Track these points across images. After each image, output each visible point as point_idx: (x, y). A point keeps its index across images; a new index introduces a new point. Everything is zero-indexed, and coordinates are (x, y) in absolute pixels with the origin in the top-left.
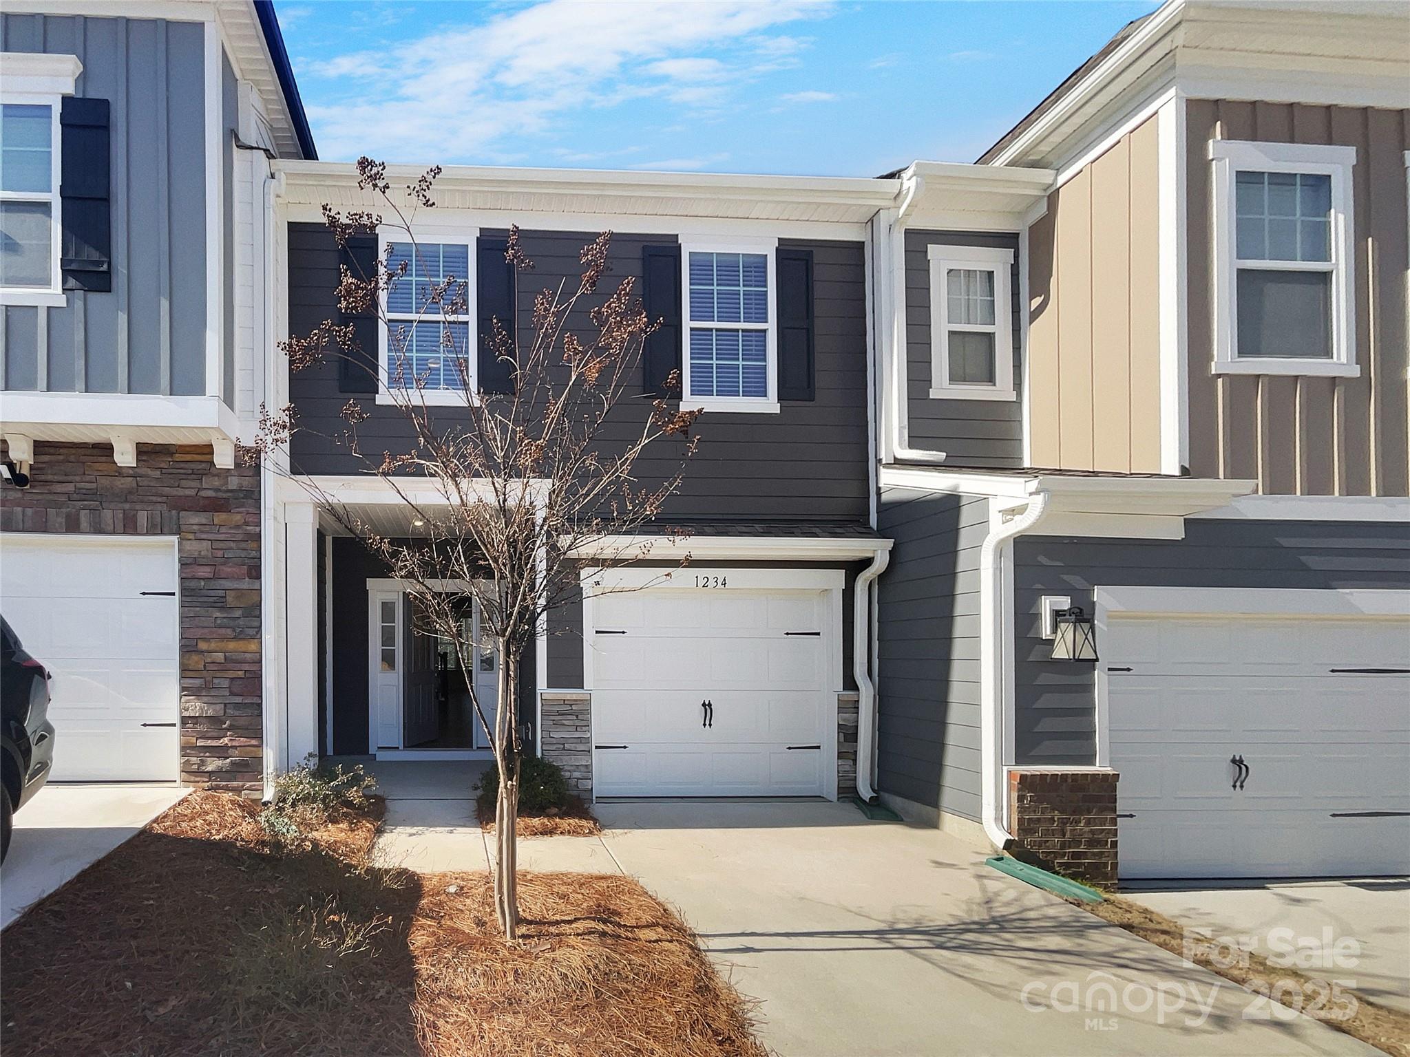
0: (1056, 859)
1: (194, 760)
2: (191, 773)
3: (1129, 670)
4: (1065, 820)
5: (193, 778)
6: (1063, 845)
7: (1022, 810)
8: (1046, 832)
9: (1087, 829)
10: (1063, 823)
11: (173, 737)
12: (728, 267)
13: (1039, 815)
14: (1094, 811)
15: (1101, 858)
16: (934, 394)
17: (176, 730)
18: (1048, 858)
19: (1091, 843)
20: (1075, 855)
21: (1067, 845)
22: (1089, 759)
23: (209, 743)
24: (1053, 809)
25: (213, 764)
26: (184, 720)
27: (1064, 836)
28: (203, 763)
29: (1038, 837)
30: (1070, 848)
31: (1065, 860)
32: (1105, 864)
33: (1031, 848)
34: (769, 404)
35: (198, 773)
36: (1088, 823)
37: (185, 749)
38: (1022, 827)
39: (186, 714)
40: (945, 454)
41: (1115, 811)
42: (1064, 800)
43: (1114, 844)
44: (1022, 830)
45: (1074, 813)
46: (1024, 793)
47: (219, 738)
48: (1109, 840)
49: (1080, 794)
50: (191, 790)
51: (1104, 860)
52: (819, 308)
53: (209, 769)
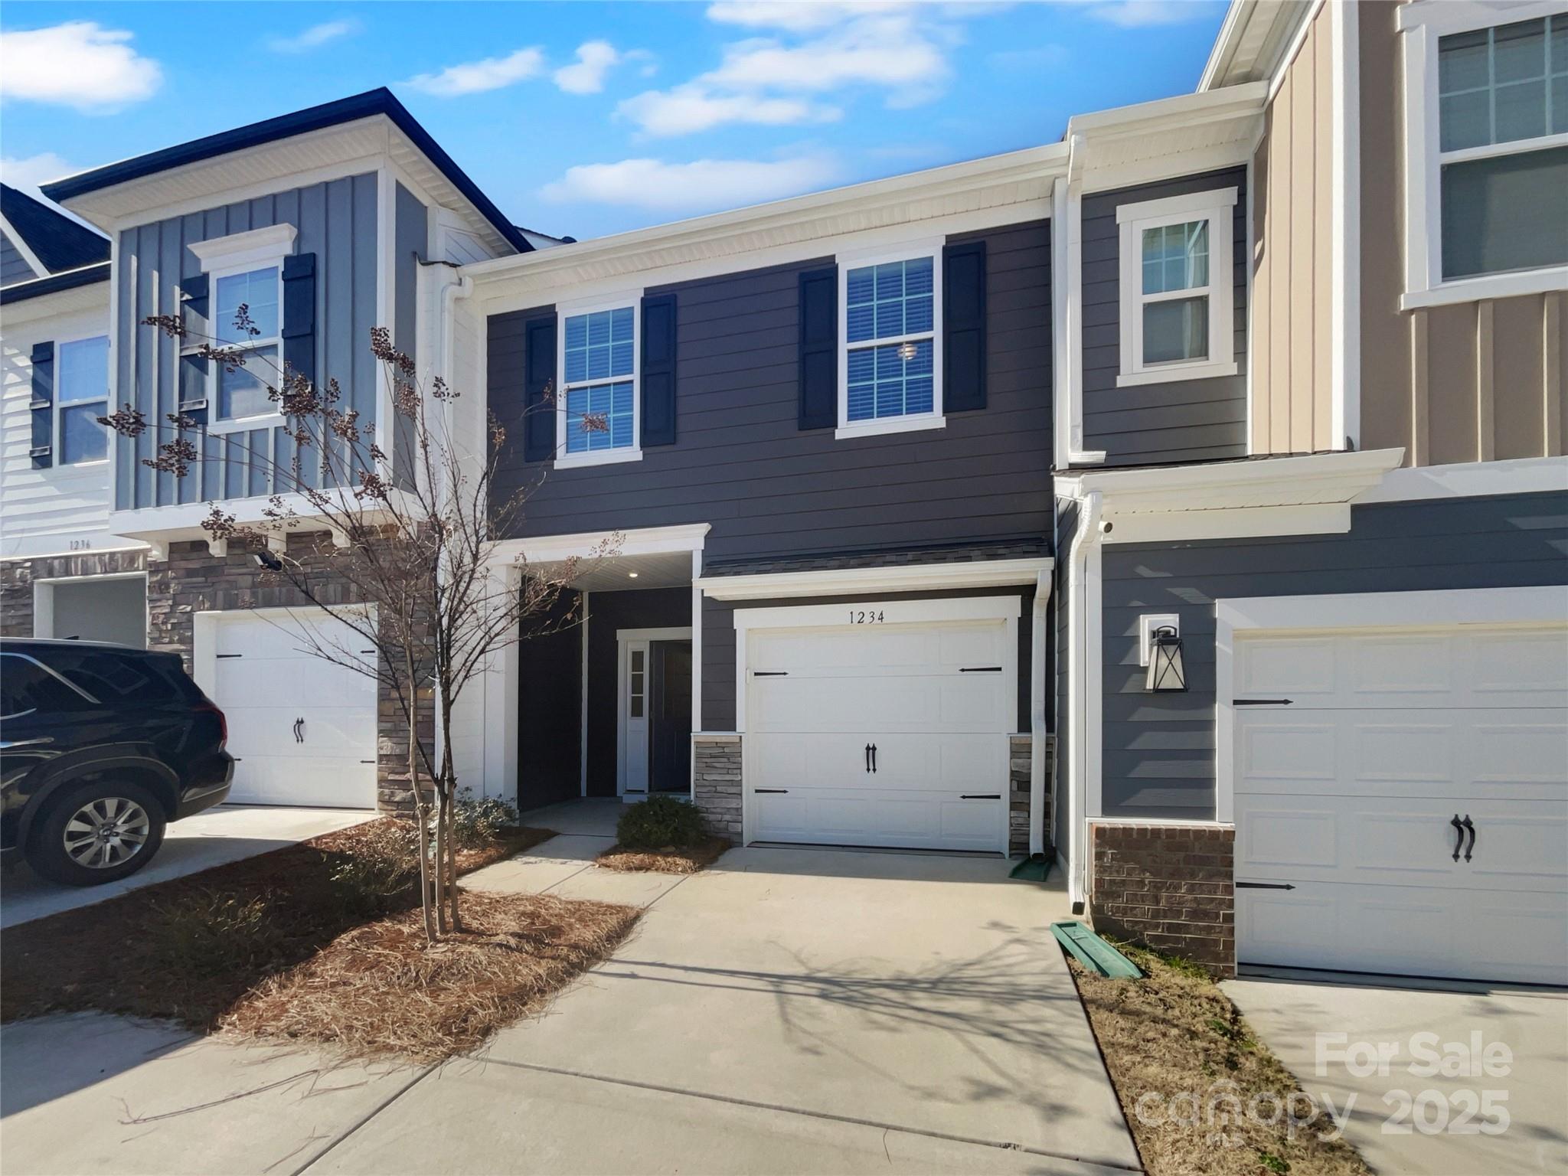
0: (1146, 929)
1: (387, 791)
2: (385, 801)
3: (1286, 702)
4: (1159, 885)
5: (386, 807)
6: (1156, 914)
7: (1101, 869)
8: (1134, 897)
9: (1190, 897)
10: (1157, 887)
11: (372, 772)
12: (889, 279)
13: (1123, 877)
14: (1201, 875)
15: (1209, 933)
16: (1122, 382)
17: (375, 766)
18: (1136, 928)
19: (1195, 914)
20: (1170, 927)
21: (1162, 914)
22: (1208, 812)
23: (397, 777)
24: (1144, 871)
25: (400, 796)
26: (381, 757)
27: (1158, 903)
28: (392, 794)
29: (1121, 903)
30: (1165, 917)
31: (1159, 932)
32: (1216, 942)
33: (1113, 915)
34: (934, 419)
35: (388, 802)
36: (1192, 889)
37: (382, 782)
38: (1102, 890)
39: (382, 752)
40: (1104, 453)
41: (1230, 876)
42: (1158, 860)
43: (1230, 918)
44: (1102, 893)
45: (1172, 875)
46: (1103, 850)
47: (404, 773)
48: (1221, 912)
49: (1181, 855)
50: (384, 815)
51: (1213, 937)
52: (993, 305)
53: (397, 799)
